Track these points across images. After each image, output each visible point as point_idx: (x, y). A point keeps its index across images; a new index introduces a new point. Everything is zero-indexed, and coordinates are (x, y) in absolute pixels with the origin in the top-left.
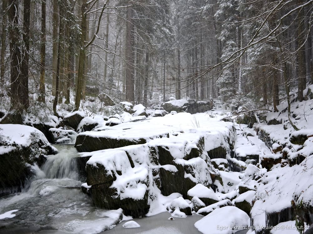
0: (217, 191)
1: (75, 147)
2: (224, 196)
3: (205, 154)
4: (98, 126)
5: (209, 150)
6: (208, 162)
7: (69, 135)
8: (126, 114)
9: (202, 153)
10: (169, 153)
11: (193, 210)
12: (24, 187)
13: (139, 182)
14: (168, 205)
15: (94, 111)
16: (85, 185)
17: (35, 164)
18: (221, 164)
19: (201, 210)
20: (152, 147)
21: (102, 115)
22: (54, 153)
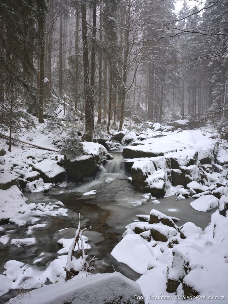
0: (204, 185)
1: (122, 155)
2: (208, 188)
3: (198, 162)
4: (134, 140)
5: (200, 159)
6: (200, 167)
7: (117, 146)
8: (149, 130)
9: (196, 162)
10: (177, 162)
11: (189, 196)
12: (96, 177)
13: (160, 179)
14: (176, 192)
15: (130, 129)
16: (130, 178)
17: (101, 165)
18: (208, 168)
19: (194, 196)
20: (167, 159)
21: (135, 132)
22: (112, 159)
